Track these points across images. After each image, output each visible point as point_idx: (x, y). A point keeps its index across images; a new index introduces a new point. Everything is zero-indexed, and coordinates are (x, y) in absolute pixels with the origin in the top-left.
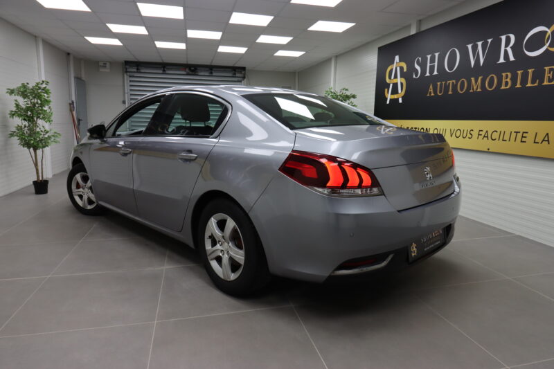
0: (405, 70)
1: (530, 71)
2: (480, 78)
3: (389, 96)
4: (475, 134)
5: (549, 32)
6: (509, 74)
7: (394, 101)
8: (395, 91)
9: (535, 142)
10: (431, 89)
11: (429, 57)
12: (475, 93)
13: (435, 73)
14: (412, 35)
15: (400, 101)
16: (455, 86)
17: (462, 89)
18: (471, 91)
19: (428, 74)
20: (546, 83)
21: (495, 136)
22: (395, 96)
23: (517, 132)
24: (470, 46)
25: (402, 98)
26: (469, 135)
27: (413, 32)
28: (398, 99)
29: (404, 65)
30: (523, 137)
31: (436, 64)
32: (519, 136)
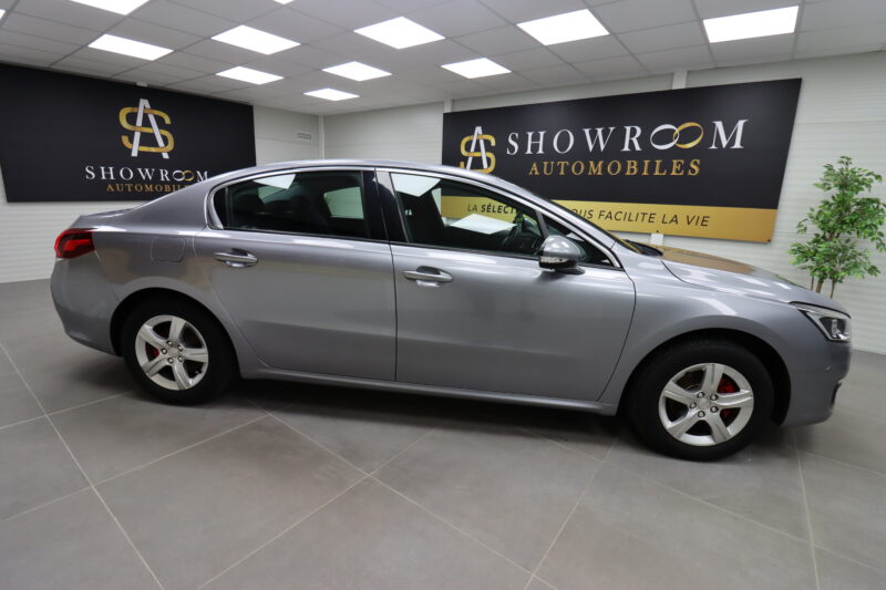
1: (658, 162)
5: (677, 131)
12: (595, 176)
20: (674, 173)
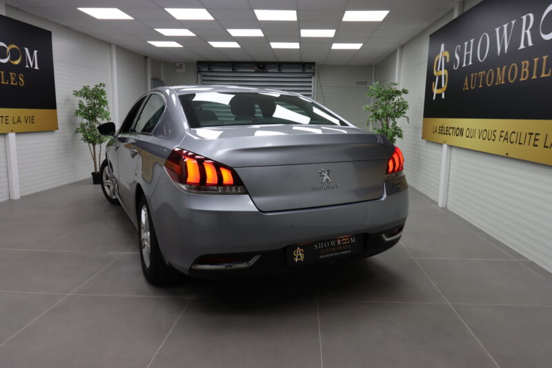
0: (448, 61)
2: (505, 67)
3: (436, 91)
4: (498, 134)
6: (527, 62)
7: (439, 95)
8: (439, 87)
9: (545, 147)
10: (466, 84)
11: (466, 43)
13: (470, 63)
14: (455, 20)
15: (443, 97)
16: (484, 78)
17: (489, 82)
18: (497, 84)
19: (464, 65)
21: (514, 138)
22: (440, 91)
23: (531, 134)
24: (497, 30)
25: (445, 92)
26: (493, 137)
27: (456, 15)
28: (441, 94)
29: (447, 54)
30: (536, 140)
31: (471, 52)
32: (533, 136)
